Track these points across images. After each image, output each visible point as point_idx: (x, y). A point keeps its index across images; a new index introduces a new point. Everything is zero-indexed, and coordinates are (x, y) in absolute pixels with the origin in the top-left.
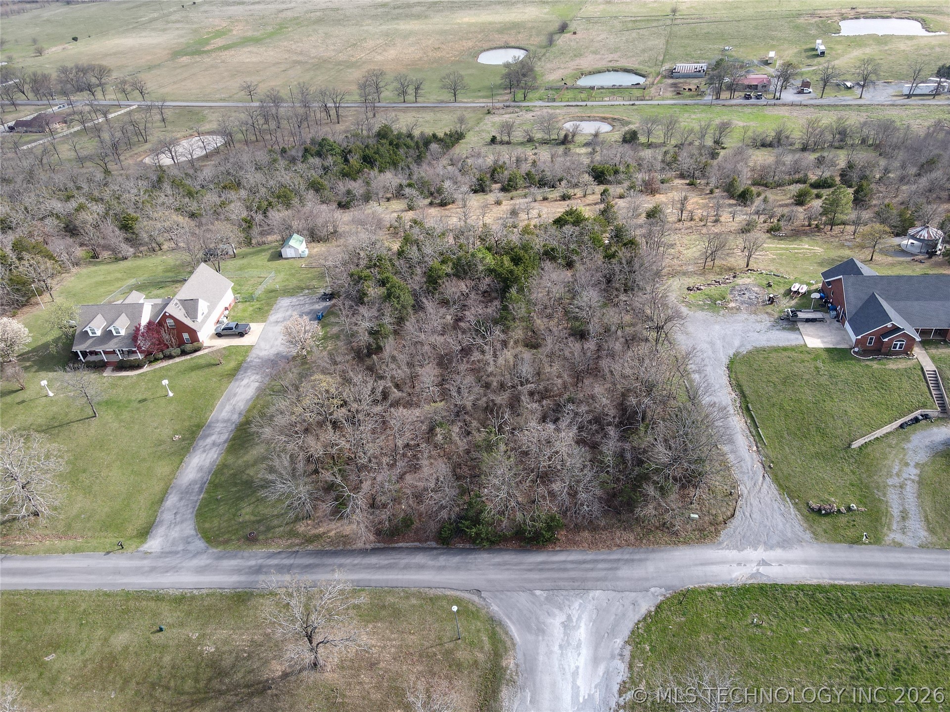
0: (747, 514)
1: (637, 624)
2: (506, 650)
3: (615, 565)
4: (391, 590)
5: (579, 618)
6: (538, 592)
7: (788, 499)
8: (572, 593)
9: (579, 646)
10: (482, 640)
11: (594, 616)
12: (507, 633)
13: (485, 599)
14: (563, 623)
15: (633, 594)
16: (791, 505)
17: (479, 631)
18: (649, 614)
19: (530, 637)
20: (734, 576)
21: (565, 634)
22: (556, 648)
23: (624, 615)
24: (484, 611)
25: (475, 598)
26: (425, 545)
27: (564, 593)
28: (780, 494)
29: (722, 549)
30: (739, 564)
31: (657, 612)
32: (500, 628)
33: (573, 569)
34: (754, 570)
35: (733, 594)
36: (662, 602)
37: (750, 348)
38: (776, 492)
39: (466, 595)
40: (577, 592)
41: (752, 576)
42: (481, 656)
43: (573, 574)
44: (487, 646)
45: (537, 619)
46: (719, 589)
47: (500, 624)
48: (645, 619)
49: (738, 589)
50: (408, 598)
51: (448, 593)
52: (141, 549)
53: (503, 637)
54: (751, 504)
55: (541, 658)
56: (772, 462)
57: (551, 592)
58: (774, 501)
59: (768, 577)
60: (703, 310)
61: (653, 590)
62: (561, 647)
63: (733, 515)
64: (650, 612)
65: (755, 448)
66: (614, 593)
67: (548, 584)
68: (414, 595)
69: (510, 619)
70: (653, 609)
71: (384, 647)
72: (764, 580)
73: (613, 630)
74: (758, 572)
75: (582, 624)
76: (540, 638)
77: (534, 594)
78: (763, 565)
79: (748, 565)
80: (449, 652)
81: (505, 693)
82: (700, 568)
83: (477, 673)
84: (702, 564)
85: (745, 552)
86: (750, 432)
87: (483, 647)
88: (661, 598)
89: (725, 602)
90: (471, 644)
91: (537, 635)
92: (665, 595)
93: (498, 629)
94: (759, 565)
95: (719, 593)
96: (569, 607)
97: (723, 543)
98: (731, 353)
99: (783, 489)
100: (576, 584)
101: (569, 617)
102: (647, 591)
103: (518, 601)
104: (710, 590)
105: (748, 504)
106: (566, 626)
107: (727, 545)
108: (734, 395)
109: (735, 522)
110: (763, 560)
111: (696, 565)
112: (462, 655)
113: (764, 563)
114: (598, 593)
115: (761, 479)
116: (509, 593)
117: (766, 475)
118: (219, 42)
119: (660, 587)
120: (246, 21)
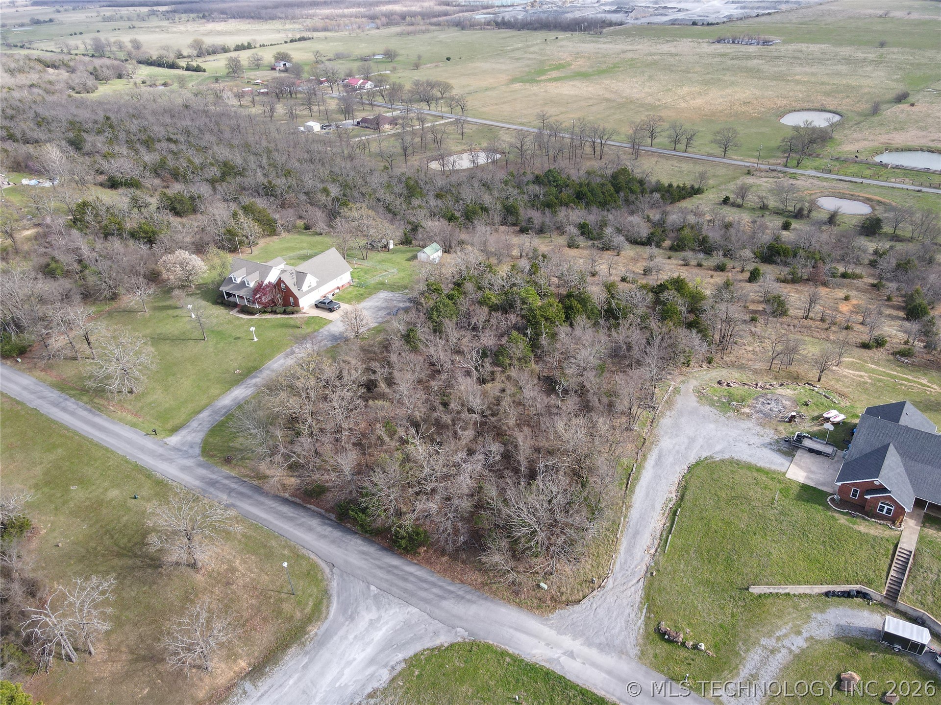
0: (594, 606)
1: (424, 650)
2: (317, 620)
3: (446, 595)
4: (279, 536)
5: (386, 623)
6: (372, 588)
7: (645, 611)
8: (397, 600)
9: (368, 644)
10: (308, 604)
11: (398, 627)
12: (328, 607)
13: (332, 574)
14: (371, 620)
15: (441, 625)
16: (643, 618)
17: (311, 596)
18: (439, 648)
19: (341, 619)
20: (534, 652)
21: (367, 630)
22: (351, 637)
23: (421, 638)
24: (325, 583)
25: (327, 570)
26: (327, 515)
27: (391, 597)
28: (641, 603)
29: (545, 625)
30: (548, 644)
31: (447, 649)
32: (327, 601)
33: (412, 583)
34: (556, 656)
35: (519, 666)
36: (458, 644)
37: (727, 456)
38: (638, 599)
39: (323, 565)
40: (401, 602)
41: (549, 660)
42: (298, 614)
43: (409, 586)
44: (308, 610)
45: (357, 607)
46: (510, 656)
47: (329, 598)
48: (433, 649)
49: (527, 664)
50: (284, 547)
51: (313, 557)
52: (165, 440)
53: (324, 609)
54: (605, 599)
55: (336, 638)
56: (658, 571)
57: (382, 593)
58: (629, 607)
59: (563, 667)
60: (712, 405)
61: (459, 629)
62: (356, 637)
63: (579, 601)
64: (442, 646)
65: (652, 551)
66: (427, 617)
67: (385, 585)
68: (289, 547)
69: (338, 597)
70: (446, 645)
71: (244, 575)
73: (404, 644)
74: (558, 660)
75: (384, 629)
76: (347, 623)
77: (368, 588)
78: (568, 656)
79: (554, 649)
80: (280, 600)
81: (292, 650)
82: (511, 631)
83: (287, 625)
84: (516, 629)
85: (563, 637)
86: (661, 535)
87: (304, 609)
88: (460, 640)
89: (507, 669)
90: (299, 603)
91: (347, 620)
92: (465, 639)
93: (325, 601)
94: (564, 654)
95: (508, 659)
96: (386, 610)
97: (550, 620)
98: (704, 455)
99: (648, 600)
100: (405, 595)
101: (379, 618)
102: (454, 628)
103: (354, 587)
104: (503, 654)
105: (603, 598)
106: (371, 623)
107: (552, 624)
108: (674, 495)
110: (572, 652)
111: (511, 627)
112: (287, 607)
113: (571, 655)
114: (414, 610)
115: (635, 581)
116: (352, 578)
117: (642, 580)
118: (554, 74)
119: (466, 631)
120: (589, 58)
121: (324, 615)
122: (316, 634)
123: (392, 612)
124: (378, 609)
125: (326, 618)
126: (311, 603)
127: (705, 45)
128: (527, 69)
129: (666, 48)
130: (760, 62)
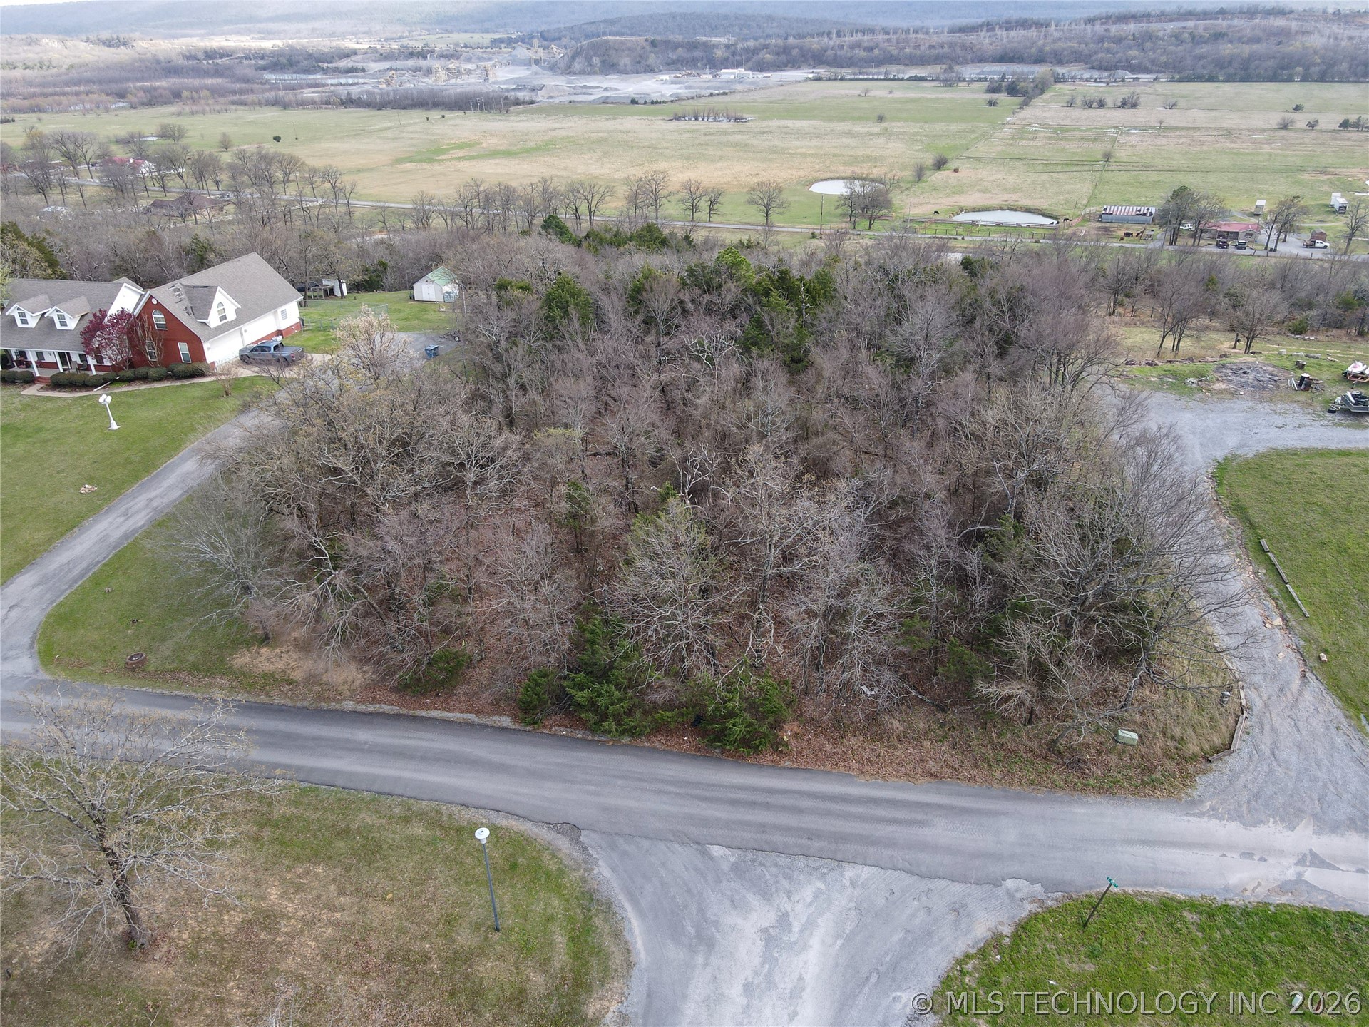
1: (960, 962)
2: (607, 974)
3: (919, 816)
5: (810, 925)
6: (717, 851)
8: (801, 862)
9: (796, 994)
10: (551, 944)
11: (849, 927)
12: (617, 935)
13: (584, 849)
14: (764, 931)
15: (958, 888)
17: (550, 918)
18: (995, 941)
19: (675, 953)
20: (1234, 879)
21: (767, 958)
22: (735, 991)
23: (929, 934)
24: (575, 876)
25: (564, 844)
27: (783, 860)
28: (1346, 716)
29: (1201, 815)
30: (1247, 855)
31: (1016, 937)
32: (605, 920)
33: (813, 812)
34: (1290, 874)
35: (1229, 923)
36: (1033, 918)
38: (1337, 712)
39: (544, 834)
40: (814, 863)
41: (1284, 887)
42: (537, 981)
43: (809, 822)
44: (561, 957)
45: (702, 910)
46: (1192, 905)
47: (608, 908)
48: (983, 953)
50: (406, 820)
53: (608, 942)
54: (1273, 729)
55: (691, 1010)
56: (1326, 651)
57: (749, 856)
59: (1330, 894)
61: (1010, 884)
62: (748, 988)
63: (1227, 747)
64: (998, 937)
65: (1278, 621)
66: (909, 880)
67: (748, 836)
68: (421, 816)
69: (635, 902)
70: (1007, 931)
71: (310, 923)
72: (1317, 901)
73: (894, 966)
74: (1299, 880)
75: (815, 942)
76: (700, 959)
77: (705, 853)
80: (461, 959)
82: (1139, 850)
85: (1262, 829)
86: (1268, 591)
87: (548, 960)
88: (1029, 907)
89: (1209, 940)
90: (525, 948)
91: (693, 950)
92: (1041, 901)
93: (598, 921)
94: (1301, 861)
95: (1190, 917)
96: (789, 894)
97: (1201, 802)
98: (1218, 455)
99: (1356, 707)
100: (816, 845)
101: (784, 920)
102: (996, 883)
103: (663, 864)
104: (1168, 906)
105: (1267, 728)
106: (770, 938)
108: (1226, 523)
109: (1232, 762)
112: (489, 970)
113: (1316, 860)
114: (866, 872)
115: (1298, 680)
116: (645, 844)
117: (1308, 674)
118: (460, 153)
119: (1033, 881)
121: (617, 959)
122: (624, 1018)
125: (629, 965)
126: (560, 940)
127: (660, 122)
128: (415, 149)
129: (611, 125)
130: (744, 137)
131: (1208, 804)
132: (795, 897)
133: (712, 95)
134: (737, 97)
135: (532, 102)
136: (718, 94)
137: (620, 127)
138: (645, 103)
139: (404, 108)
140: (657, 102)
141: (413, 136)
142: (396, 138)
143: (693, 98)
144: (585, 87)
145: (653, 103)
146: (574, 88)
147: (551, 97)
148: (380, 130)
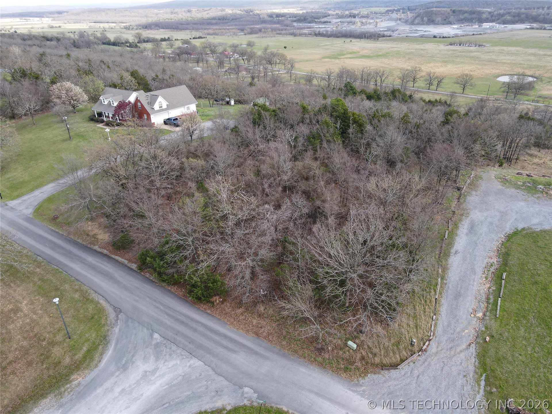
0: (416, 373)
6: (156, 336)
7: (483, 383)
9: (136, 400)
10: (81, 349)
12: (102, 354)
13: (117, 320)
16: (482, 392)
18: (220, 411)
24: (106, 328)
25: (112, 315)
28: (475, 372)
33: (200, 333)
36: (244, 407)
37: (547, 227)
38: (472, 368)
39: (110, 310)
40: (184, 353)
45: (133, 356)
51: (102, 302)
53: (97, 356)
54: (429, 364)
56: (492, 337)
57: (165, 342)
58: (461, 376)
61: (246, 389)
62: (123, 390)
63: (395, 366)
64: (223, 409)
65: (480, 315)
66: (211, 372)
67: (170, 334)
68: (82, 291)
69: (116, 344)
70: (229, 408)
73: (177, 404)
76: (118, 373)
77: (151, 335)
80: (53, 344)
85: (377, 410)
86: (487, 299)
87: (75, 355)
88: (246, 402)
90: (72, 347)
91: (118, 369)
92: (252, 402)
93: (101, 347)
97: (361, 386)
99: (485, 370)
102: (241, 387)
105: (426, 363)
109: (394, 373)
111: (311, 391)
114: (198, 363)
115: (464, 346)
117: (473, 345)
118: (349, 56)
119: (255, 392)
120: (371, 50)
121: (95, 362)
122: (79, 384)
123: (171, 364)
124: (157, 359)
125: (96, 366)
126: (85, 349)
127: (442, 46)
128: (333, 53)
129: (418, 47)
130: (479, 54)
131: (363, 388)
132: (166, 363)
133: (473, 34)
134: (486, 36)
135: (390, 36)
136: (477, 34)
137: (422, 48)
138: (440, 37)
139: (338, 37)
140: (445, 37)
141: (335, 48)
142: (328, 49)
143: (463, 36)
144: (417, 30)
145: (443, 37)
146: (411, 31)
147: (399, 34)
148: (324, 46)
